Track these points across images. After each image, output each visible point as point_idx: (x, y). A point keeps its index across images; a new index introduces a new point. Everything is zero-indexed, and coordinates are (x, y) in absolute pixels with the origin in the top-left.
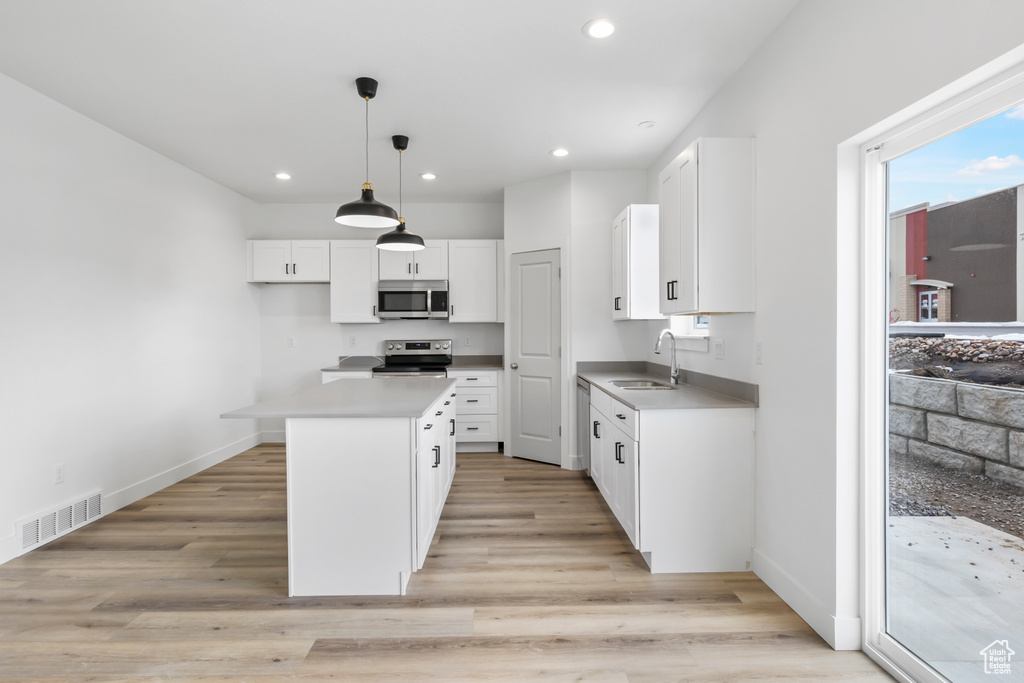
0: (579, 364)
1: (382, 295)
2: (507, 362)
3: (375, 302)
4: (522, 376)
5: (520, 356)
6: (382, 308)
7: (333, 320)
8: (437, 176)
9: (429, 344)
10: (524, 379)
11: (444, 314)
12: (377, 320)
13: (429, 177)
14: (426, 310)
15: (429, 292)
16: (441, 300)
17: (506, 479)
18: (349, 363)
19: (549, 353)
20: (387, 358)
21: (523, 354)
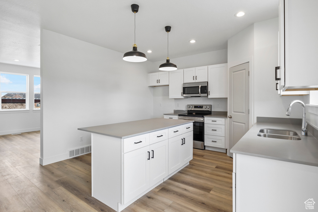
0: (258, 118)
1: (184, 88)
2: (228, 115)
3: (181, 91)
4: (233, 121)
5: (233, 113)
6: (184, 93)
7: (170, 97)
8: (196, 41)
9: (203, 106)
10: (234, 123)
11: (206, 95)
12: (183, 97)
13: (193, 41)
14: (199, 93)
15: (200, 86)
16: (205, 89)
17: (217, 167)
18: (176, 112)
19: (244, 112)
20: (188, 111)
21: (234, 112)
